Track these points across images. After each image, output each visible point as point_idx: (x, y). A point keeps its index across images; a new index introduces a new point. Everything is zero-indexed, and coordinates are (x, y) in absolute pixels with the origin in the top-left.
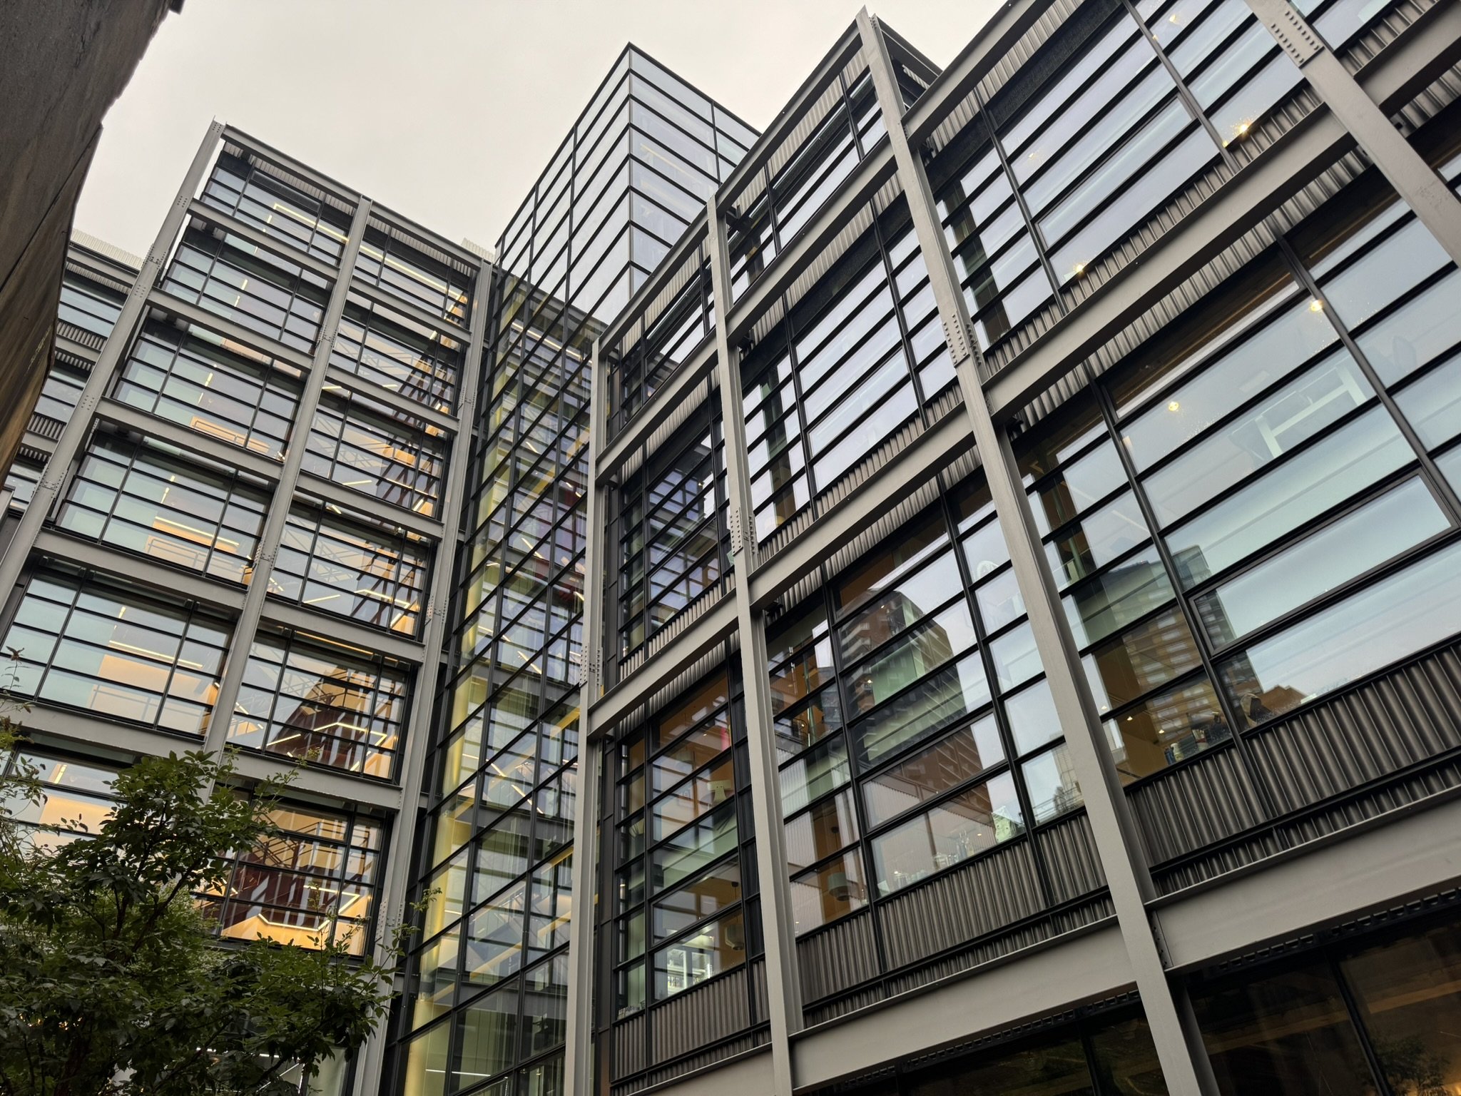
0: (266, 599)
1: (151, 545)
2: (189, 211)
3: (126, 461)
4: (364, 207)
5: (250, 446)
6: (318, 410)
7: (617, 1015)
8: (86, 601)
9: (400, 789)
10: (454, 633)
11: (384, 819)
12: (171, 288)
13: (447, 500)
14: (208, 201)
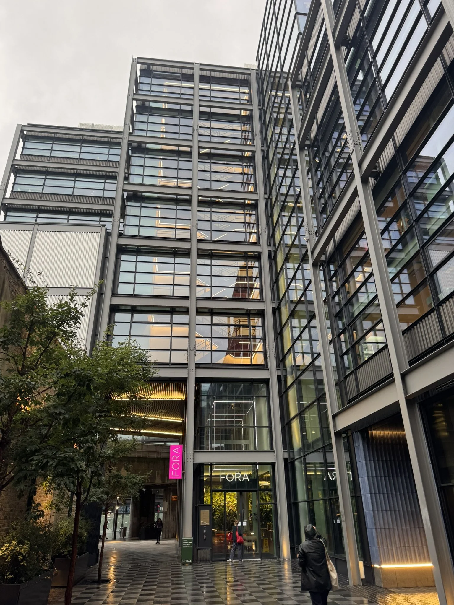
0: (198, 242)
1: (157, 233)
2: (134, 99)
3: (139, 204)
4: (197, 68)
5: (179, 185)
6: (199, 162)
7: (345, 374)
8: (140, 258)
9: (264, 302)
10: (271, 237)
11: (261, 314)
12: (136, 133)
13: (257, 182)
14: (140, 92)
